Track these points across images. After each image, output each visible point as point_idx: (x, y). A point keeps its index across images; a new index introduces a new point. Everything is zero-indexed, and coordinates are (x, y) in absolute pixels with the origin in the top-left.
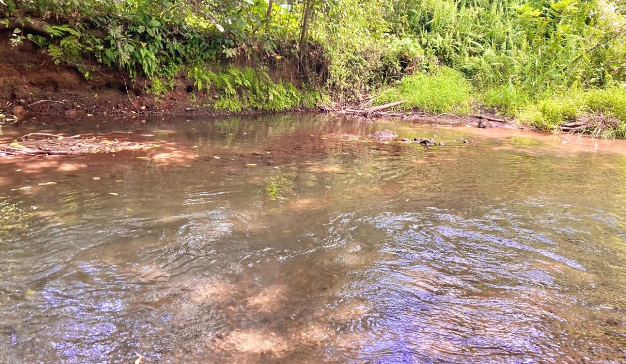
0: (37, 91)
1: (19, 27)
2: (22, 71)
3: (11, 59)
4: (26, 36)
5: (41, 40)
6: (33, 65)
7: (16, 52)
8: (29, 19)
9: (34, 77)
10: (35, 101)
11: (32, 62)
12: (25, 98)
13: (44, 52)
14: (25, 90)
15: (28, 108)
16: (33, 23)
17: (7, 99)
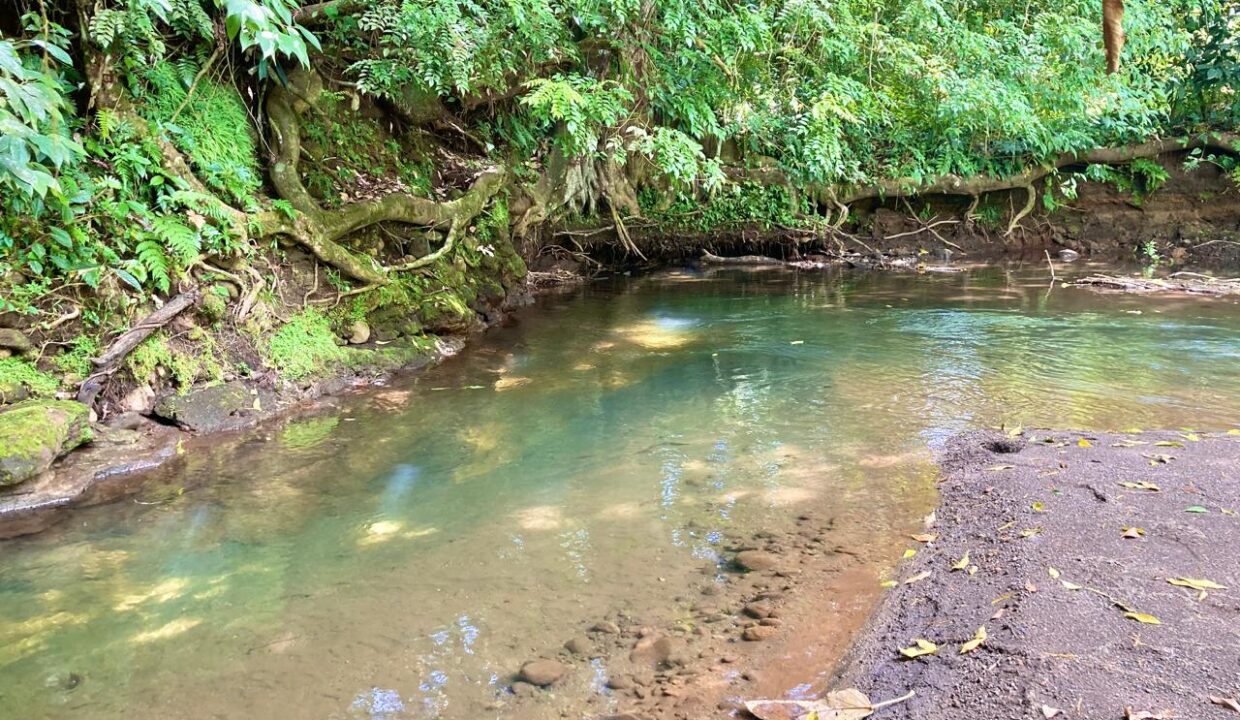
0: (1211, 228)
1: (1200, 145)
2: (1195, 203)
3: (1183, 188)
4: (1205, 157)
5: (1226, 161)
6: (1212, 195)
7: (1192, 179)
8: (1215, 135)
9: (1208, 212)
10: (1201, 242)
11: (1211, 191)
12: (1192, 238)
13: (1228, 176)
14: (1195, 228)
15: (1193, 251)
16: (1219, 139)
17: (1168, 239)
